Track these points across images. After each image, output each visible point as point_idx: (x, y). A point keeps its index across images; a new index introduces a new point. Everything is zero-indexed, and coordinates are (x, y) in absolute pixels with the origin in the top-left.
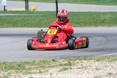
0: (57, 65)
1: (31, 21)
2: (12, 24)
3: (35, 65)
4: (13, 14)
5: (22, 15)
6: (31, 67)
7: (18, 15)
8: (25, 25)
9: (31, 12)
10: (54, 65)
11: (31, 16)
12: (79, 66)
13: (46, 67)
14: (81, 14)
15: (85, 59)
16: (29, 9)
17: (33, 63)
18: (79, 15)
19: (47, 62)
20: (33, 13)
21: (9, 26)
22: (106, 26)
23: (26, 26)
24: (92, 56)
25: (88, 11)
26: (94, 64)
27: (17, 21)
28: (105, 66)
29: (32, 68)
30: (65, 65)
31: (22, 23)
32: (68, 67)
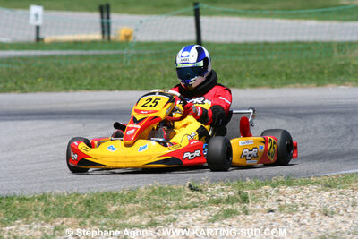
0: (202, 203)
1: (119, 72)
2: (61, 82)
3: (137, 202)
4: (65, 53)
5: (91, 52)
6: (124, 210)
7: (78, 52)
8: (100, 82)
9: (117, 45)
10: (193, 202)
11: (120, 57)
12: (270, 204)
13: (169, 209)
14: (271, 49)
15: (290, 184)
16: (112, 36)
17: (130, 197)
18: (267, 52)
19: (174, 192)
20: (123, 48)
21: (54, 88)
22: (350, 83)
23: (103, 85)
24: (308, 174)
25: (293, 38)
26: (316, 198)
27: (75, 71)
28: (350, 203)
29: (127, 210)
30: (228, 201)
31: (92, 78)
32: (237, 207)
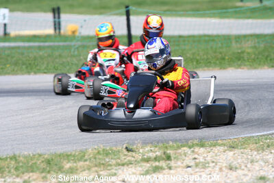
0: (136, 161)
1: (69, 59)
2: (24, 67)
3: (86, 161)
4: (27, 44)
5: (47, 44)
6: (76, 167)
7: (36, 44)
8: (54, 67)
9: (66, 38)
10: (129, 161)
11: (69, 47)
12: (188, 161)
13: (111, 165)
14: (184, 41)
15: (202, 146)
16: (62, 31)
17: (82, 157)
18: (182, 43)
20: (71, 41)
21: (19, 72)
22: (245, 67)
24: (216, 138)
25: (201, 32)
26: (223, 157)
27: (35, 59)
28: (249, 161)
29: (79, 167)
30: (156, 159)
31: (48, 64)
32: (163, 164)
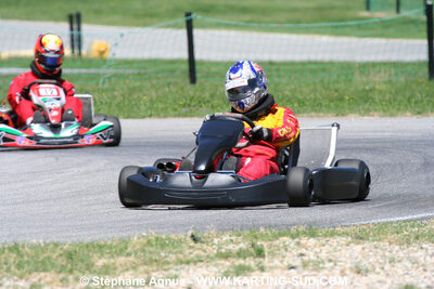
0: (208, 256)
1: (95, 95)
3: (129, 255)
6: (113, 264)
10: (197, 256)
12: (291, 259)
13: (169, 263)
14: (278, 70)
15: (313, 235)
16: (84, 52)
17: (121, 249)
18: (275, 73)
19: (172, 243)
20: (99, 67)
22: (376, 113)
24: (333, 224)
26: (346, 253)
28: (388, 260)
29: (118, 265)
30: (240, 254)
32: (251, 262)
